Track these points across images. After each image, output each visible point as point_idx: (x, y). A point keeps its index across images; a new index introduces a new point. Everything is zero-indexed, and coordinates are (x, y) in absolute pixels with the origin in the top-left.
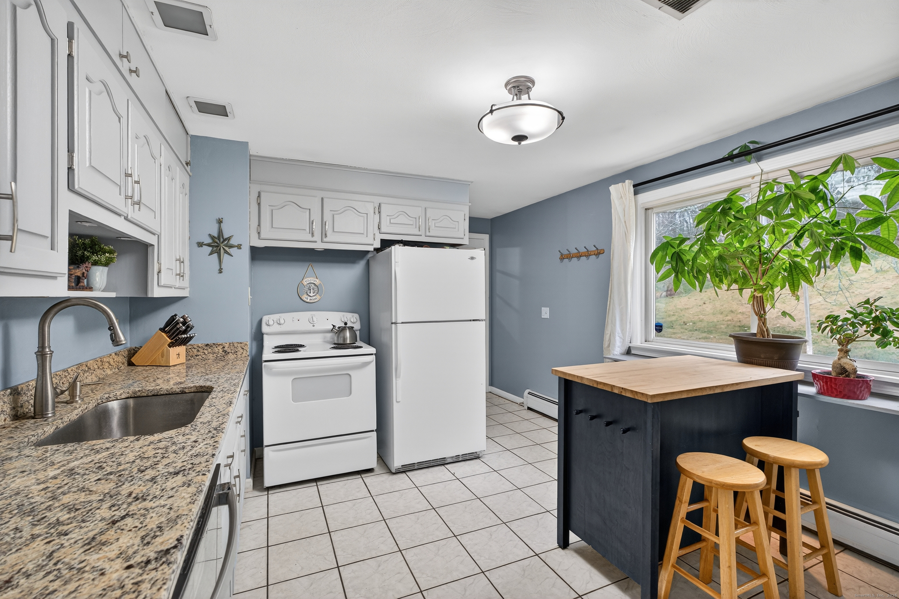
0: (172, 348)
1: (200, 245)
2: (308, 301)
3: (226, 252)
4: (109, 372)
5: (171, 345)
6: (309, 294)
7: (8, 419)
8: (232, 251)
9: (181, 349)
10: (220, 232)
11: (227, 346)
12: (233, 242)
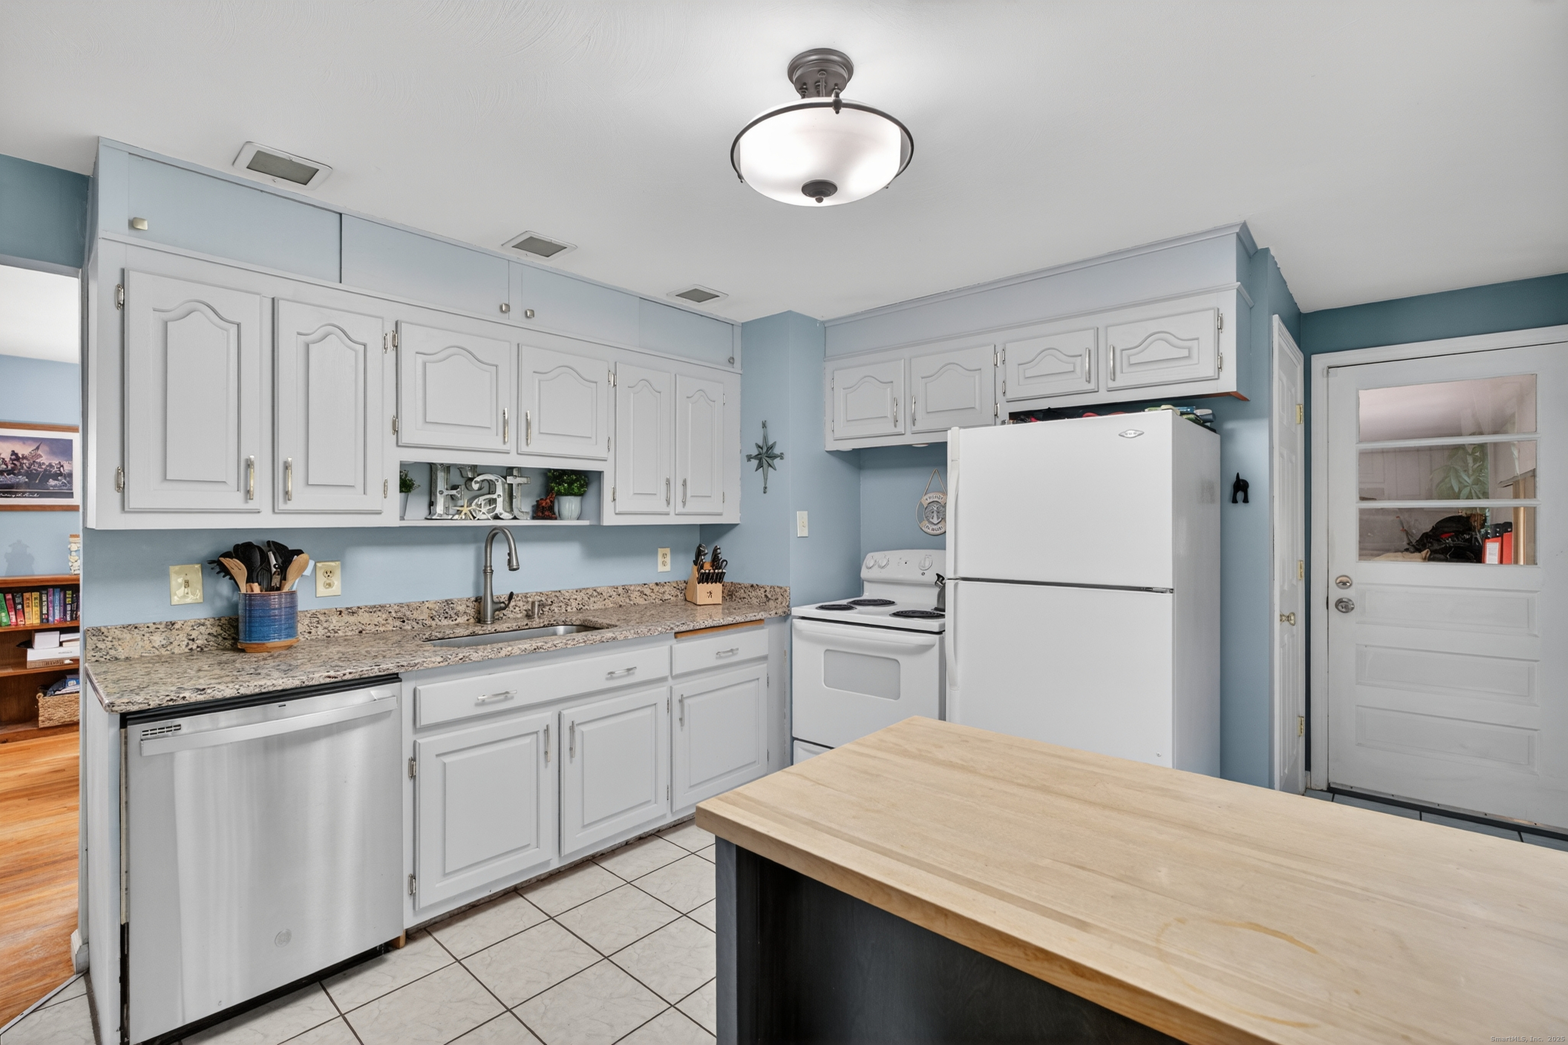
0: (701, 584)
1: (749, 458)
2: (930, 531)
3: (770, 465)
4: (641, 601)
5: (701, 581)
6: (931, 520)
7: (472, 620)
8: (777, 462)
9: (717, 588)
10: (765, 438)
11: (768, 590)
12: (777, 451)
